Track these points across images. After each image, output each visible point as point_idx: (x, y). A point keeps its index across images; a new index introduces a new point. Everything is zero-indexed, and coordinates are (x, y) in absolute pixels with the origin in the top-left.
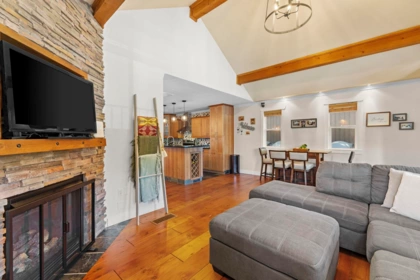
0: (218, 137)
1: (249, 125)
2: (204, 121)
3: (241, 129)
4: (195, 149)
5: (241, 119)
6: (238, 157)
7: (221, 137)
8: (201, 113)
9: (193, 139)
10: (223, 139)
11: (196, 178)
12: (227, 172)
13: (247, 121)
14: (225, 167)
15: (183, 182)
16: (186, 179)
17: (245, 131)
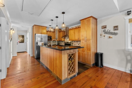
0: (87, 40)
1: (112, 31)
2: (76, 31)
3: (103, 34)
4: (72, 51)
5: (105, 27)
6: (102, 55)
7: (89, 40)
8: (74, 27)
9: (70, 41)
10: (91, 41)
11: (72, 75)
12: (93, 65)
13: (110, 28)
14: (92, 61)
15: (61, 80)
16: (63, 78)
17: (107, 36)
